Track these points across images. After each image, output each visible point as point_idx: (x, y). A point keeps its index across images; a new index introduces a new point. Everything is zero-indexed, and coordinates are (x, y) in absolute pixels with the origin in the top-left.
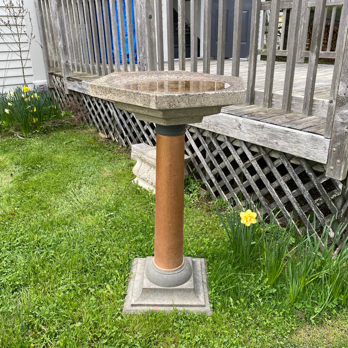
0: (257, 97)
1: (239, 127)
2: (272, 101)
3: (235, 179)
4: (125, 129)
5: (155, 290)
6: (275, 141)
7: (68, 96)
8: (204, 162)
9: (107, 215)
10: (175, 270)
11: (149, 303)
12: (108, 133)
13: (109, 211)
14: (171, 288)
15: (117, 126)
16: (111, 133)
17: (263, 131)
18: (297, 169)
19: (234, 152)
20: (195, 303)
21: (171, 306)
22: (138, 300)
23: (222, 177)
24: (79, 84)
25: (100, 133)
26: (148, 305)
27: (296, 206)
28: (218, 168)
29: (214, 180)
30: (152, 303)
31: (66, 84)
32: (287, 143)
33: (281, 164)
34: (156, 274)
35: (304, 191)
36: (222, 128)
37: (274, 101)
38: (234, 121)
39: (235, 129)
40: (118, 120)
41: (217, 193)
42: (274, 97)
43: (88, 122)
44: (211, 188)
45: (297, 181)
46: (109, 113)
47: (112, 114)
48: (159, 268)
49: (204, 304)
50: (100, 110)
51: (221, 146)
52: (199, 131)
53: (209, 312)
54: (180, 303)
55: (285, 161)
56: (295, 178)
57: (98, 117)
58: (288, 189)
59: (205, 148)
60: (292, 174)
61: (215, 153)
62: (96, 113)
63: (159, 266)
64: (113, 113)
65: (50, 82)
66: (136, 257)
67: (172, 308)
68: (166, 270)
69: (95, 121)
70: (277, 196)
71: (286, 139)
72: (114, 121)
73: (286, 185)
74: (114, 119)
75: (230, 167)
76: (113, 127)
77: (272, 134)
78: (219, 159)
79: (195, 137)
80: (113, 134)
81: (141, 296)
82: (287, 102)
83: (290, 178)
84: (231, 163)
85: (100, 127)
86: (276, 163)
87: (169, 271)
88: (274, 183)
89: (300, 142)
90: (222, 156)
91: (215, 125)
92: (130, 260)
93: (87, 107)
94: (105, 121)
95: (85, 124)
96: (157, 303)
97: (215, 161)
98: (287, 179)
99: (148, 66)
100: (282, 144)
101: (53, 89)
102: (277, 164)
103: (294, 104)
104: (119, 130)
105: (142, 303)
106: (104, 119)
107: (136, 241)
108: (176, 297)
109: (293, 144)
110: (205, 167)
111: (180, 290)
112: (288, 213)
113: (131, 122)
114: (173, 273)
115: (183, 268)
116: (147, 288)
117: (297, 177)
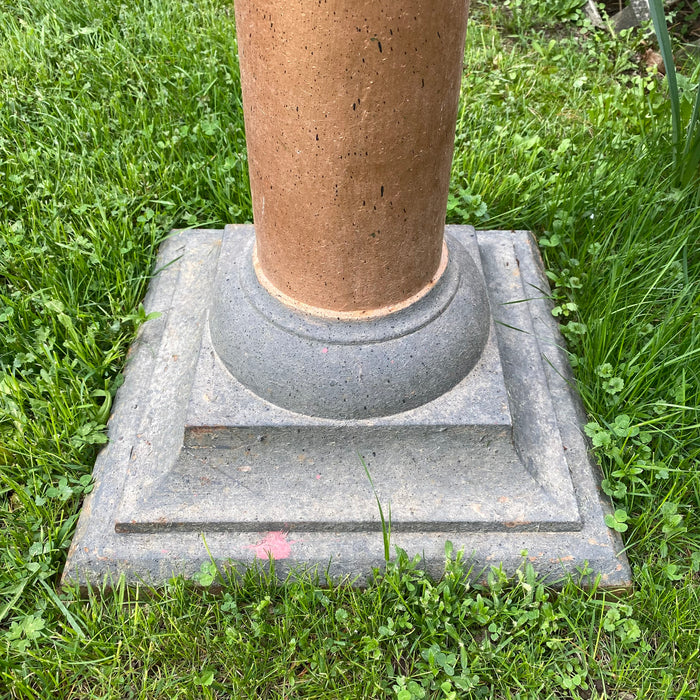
5: (267, 435)
9: (67, 37)
10: (391, 317)
11: (233, 514)
13: (75, 19)
14: (371, 422)
20: (517, 512)
21: (372, 527)
22: (162, 491)
30: (250, 513)
34: (270, 336)
48: (288, 301)
49: (572, 515)
53: (605, 566)
54: (423, 514)
63: (287, 288)
66: (181, 225)
67: (375, 543)
68: (333, 314)
81: (179, 472)
87: (349, 324)
96: (280, 515)
105: (189, 514)
107: (185, 146)
108: (399, 471)
111: (425, 432)
114: (378, 333)
115: (444, 299)
116: (212, 422)
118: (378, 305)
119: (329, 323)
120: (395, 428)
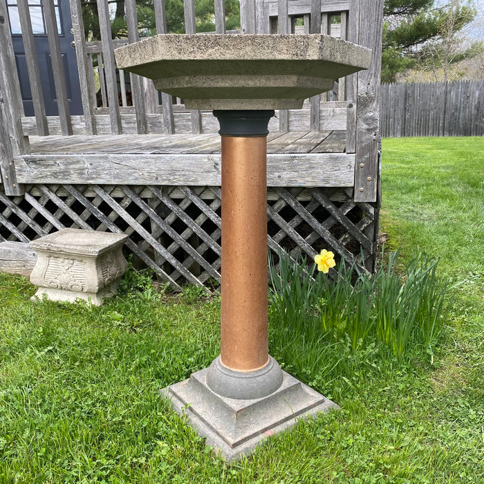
1: (215, 168)
3: (213, 248)
5: (254, 406)
6: (277, 174)
8: (152, 238)
9: (42, 353)
11: (256, 430)
14: (274, 394)
18: (309, 206)
19: (207, 208)
20: (311, 403)
22: (236, 433)
23: (189, 252)
26: (256, 435)
28: (180, 239)
29: (173, 262)
30: (260, 428)
32: (296, 174)
33: (284, 206)
34: (244, 382)
35: (324, 231)
36: (184, 175)
38: (206, 160)
39: (208, 172)
41: (182, 280)
44: (169, 277)
45: (311, 221)
49: (321, 399)
51: (180, 205)
52: (134, 192)
55: (291, 200)
56: (309, 218)
58: (300, 237)
59: (150, 215)
60: (304, 214)
61: (170, 219)
68: (256, 369)
71: (293, 168)
73: (296, 232)
75: (201, 233)
77: (270, 166)
78: (179, 226)
79: (127, 203)
83: (299, 222)
84: (201, 227)
86: (276, 206)
87: (261, 370)
88: (276, 235)
89: (314, 168)
90: (185, 221)
91: (170, 174)
96: (265, 426)
97: (172, 232)
98: (296, 224)
99: (9, 102)
100: (288, 176)
102: (278, 208)
105: (246, 435)
108: (283, 405)
109: (304, 172)
110: (154, 246)
111: (285, 392)
116: (241, 408)
117: (311, 216)
118: (264, 364)
119: (256, 372)
120: (279, 393)
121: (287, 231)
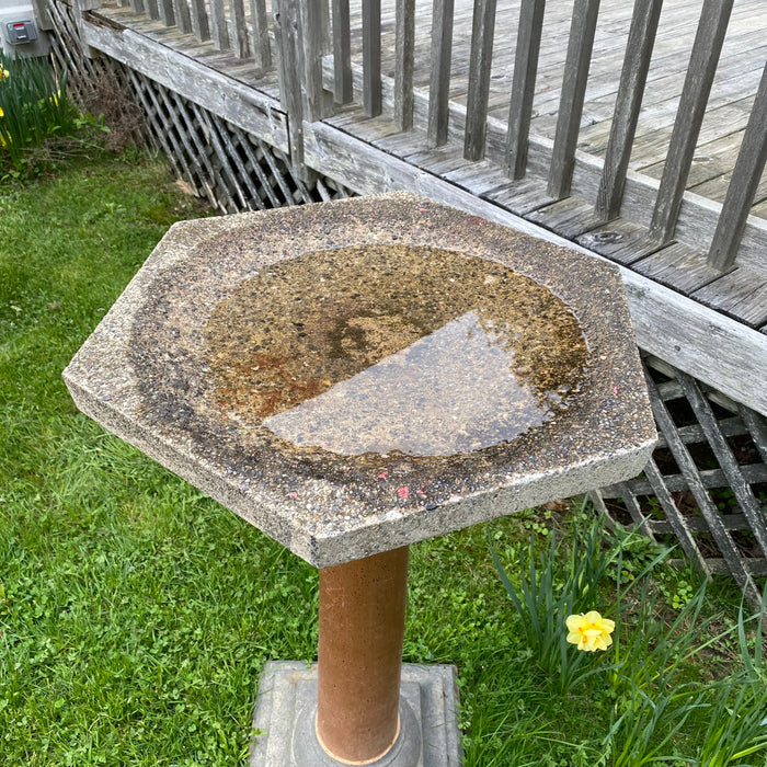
0: (630, 198)
2: (678, 222)
4: (244, 187)
6: (674, 342)
7: (92, 63)
10: (373, 763)
12: (199, 186)
15: (222, 171)
16: (208, 187)
17: (639, 305)
18: (726, 422)
24: (117, 37)
25: (180, 182)
27: (708, 512)
31: (82, 29)
32: (711, 360)
33: (679, 395)
35: (740, 483)
37: (683, 224)
40: (224, 159)
42: (687, 210)
43: (148, 143)
45: (721, 452)
46: (200, 132)
47: (207, 136)
48: (331, 754)
50: (175, 120)
55: (695, 395)
56: (718, 444)
57: (171, 135)
58: (692, 466)
60: (711, 432)
62: (166, 126)
64: (211, 137)
65: (42, 14)
68: (348, 763)
69: (164, 144)
70: (657, 470)
71: (708, 348)
72: (213, 156)
73: (687, 453)
74: (214, 152)
76: (212, 173)
77: (665, 321)
80: (214, 190)
82: (729, 242)
85: (179, 163)
86: (666, 389)
87: (356, 766)
89: (751, 368)
92: (253, 672)
93: (141, 104)
94: (190, 151)
95: (140, 147)
98: (691, 439)
99: (304, 31)
100: (695, 356)
101: (52, 32)
102: (668, 394)
103: (747, 249)
104: (228, 183)
106: (187, 145)
109: (729, 366)
112: (680, 516)
113: (257, 173)
115: (397, 750)
117: (723, 442)
121: (670, 442)
